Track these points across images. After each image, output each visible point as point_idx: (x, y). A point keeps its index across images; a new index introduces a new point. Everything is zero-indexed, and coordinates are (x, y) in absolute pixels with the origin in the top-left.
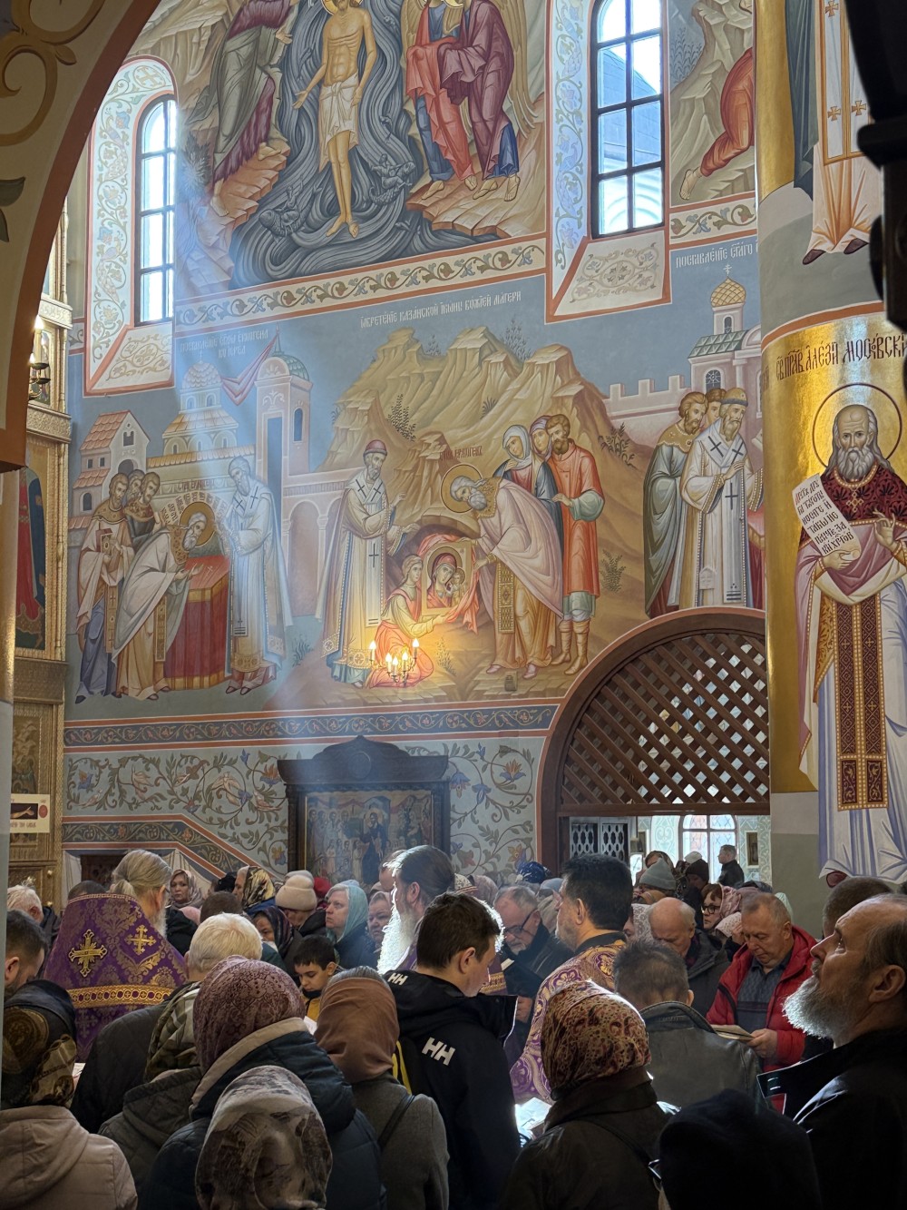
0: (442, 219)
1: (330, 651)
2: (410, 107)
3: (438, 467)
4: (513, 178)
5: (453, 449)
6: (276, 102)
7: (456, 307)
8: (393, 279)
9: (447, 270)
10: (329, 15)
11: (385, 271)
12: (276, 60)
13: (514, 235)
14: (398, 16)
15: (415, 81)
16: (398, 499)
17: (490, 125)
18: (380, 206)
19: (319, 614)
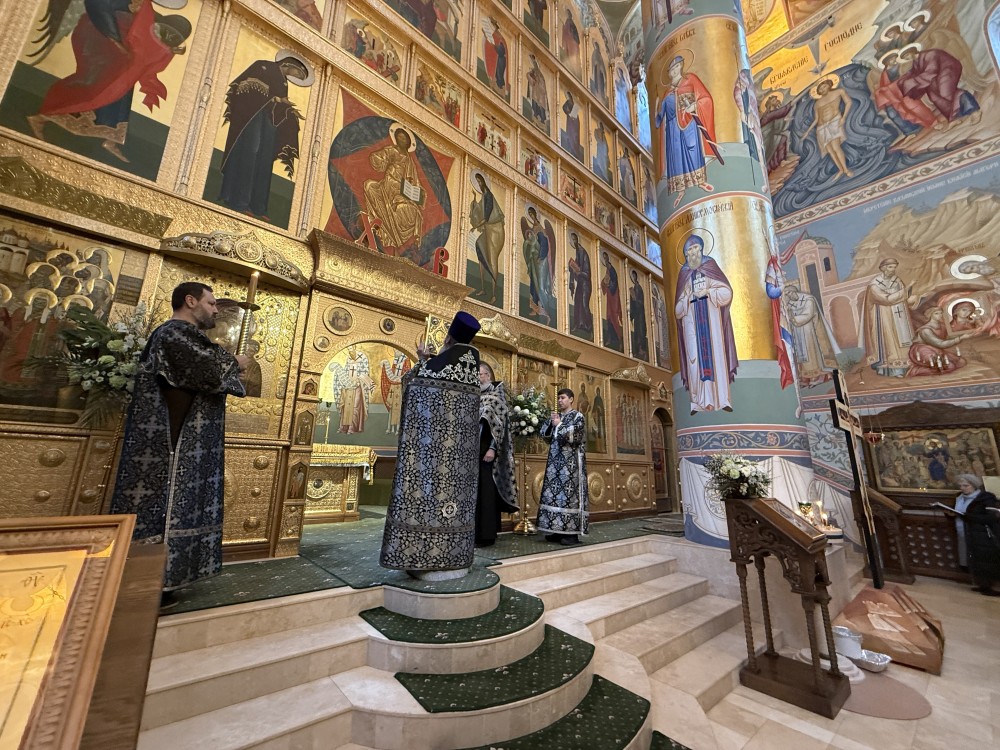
0: (920, 149)
1: (872, 362)
2: (883, 113)
3: (944, 261)
4: (976, 114)
5: (956, 250)
6: (789, 144)
7: (941, 184)
8: (885, 187)
9: (928, 171)
10: (816, 100)
11: (878, 185)
12: (786, 128)
13: (983, 139)
14: (865, 82)
15: (884, 101)
16: (913, 282)
17: (949, 98)
18: (868, 159)
19: (861, 345)
